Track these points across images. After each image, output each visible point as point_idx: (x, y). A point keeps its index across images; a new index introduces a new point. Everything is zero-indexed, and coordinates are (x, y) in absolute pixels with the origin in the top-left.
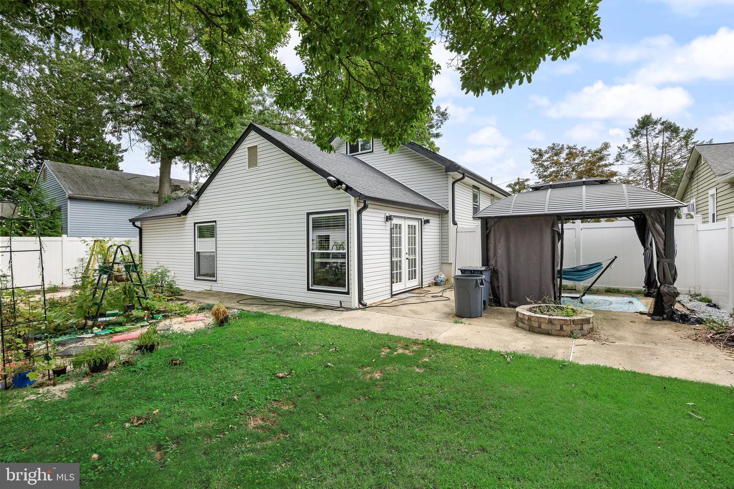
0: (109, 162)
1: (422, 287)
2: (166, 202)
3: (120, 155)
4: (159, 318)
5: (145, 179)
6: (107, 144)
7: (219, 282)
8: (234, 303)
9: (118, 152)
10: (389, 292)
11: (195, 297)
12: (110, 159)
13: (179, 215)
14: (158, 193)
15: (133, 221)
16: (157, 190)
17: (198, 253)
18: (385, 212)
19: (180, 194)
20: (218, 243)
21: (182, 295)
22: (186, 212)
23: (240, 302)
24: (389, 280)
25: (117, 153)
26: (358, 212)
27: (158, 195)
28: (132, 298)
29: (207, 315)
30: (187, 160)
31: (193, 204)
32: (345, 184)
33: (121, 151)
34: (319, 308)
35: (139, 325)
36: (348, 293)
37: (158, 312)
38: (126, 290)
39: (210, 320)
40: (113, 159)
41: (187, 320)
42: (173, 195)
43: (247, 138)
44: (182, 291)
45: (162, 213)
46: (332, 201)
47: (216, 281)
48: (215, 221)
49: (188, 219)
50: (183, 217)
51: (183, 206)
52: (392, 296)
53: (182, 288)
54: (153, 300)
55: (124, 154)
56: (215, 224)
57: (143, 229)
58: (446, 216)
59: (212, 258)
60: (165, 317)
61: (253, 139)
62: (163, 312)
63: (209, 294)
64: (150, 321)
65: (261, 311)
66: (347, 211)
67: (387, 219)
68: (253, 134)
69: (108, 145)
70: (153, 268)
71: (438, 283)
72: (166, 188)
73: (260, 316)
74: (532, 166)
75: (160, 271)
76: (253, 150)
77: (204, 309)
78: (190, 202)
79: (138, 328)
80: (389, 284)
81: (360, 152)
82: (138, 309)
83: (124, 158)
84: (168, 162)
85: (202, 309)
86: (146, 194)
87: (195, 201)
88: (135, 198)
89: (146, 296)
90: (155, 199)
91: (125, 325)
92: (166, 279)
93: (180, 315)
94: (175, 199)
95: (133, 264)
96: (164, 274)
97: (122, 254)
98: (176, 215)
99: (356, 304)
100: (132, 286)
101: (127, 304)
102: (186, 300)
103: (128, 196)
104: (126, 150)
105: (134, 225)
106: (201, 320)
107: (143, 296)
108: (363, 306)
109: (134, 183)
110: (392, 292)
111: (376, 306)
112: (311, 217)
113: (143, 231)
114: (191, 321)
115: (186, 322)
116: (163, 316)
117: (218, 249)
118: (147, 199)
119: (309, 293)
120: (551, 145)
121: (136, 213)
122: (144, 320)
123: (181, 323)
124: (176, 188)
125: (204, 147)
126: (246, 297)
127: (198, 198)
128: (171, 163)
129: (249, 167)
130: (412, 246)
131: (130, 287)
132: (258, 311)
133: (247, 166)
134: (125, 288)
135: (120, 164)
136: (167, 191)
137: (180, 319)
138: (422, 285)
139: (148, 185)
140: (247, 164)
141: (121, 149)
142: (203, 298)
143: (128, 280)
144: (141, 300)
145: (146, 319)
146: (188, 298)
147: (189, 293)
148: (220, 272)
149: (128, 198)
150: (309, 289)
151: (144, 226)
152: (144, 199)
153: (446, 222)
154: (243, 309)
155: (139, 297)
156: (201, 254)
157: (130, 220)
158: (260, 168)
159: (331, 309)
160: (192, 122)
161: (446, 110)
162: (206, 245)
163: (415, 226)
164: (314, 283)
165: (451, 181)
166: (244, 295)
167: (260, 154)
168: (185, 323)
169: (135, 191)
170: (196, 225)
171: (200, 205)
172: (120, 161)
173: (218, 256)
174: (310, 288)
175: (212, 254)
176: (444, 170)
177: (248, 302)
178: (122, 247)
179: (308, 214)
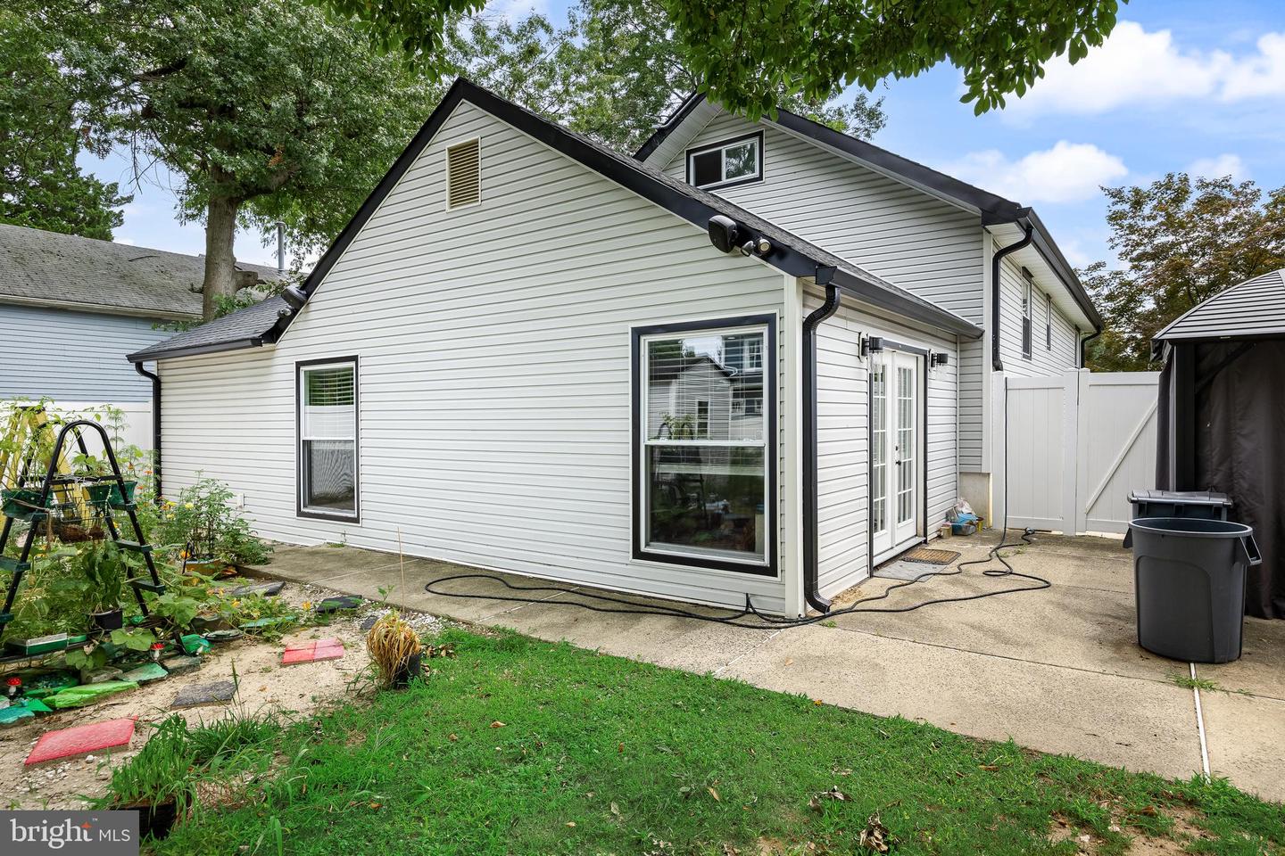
0: (89, 224)
1: (925, 542)
2: (222, 314)
3: (116, 210)
4: (200, 650)
5: (172, 261)
6: (85, 183)
7: (364, 523)
8: (416, 590)
9: (109, 202)
10: (865, 560)
11: (303, 568)
12: (92, 219)
13: (256, 342)
14: (201, 291)
15: (137, 360)
16: (198, 286)
17: (308, 444)
18: (858, 328)
19: (256, 293)
20: (362, 416)
21: (265, 561)
22: (274, 334)
23: (433, 588)
24: (865, 526)
25: (109, 206)
26: (804, 324)
27: (201, 296)
28: (113, 593)
29: (345, 636)
30: (273, 210)
31: (295, 312)
32: (765, 237)
33: (118, 200)
34: (687, 614)
35: (132, 679)
36: (771, 570)
37: (198, 626)
38: (92, 566)
39: (360, 660)
40: (100, 217)
41: (287, 657)
42: (240, 296)
43: (447, 123)
44: (263, 548)
45: (212, 339)
46: (718, 291)
47: (356, 520)
48: (354, 358)
49: (278, 353)
50: (266, 346)
51: (268, 320)
52: (873, 569)
53: (266, 537)
54: (182, 594)
55: (126, 207)
56: (352, 364)
57: (163, 379)
58: (977, 345)
59: (347, 458)
60: (220, 644)
61: (467, 123)
62: (214, 625)
63: (340, 557)
64: (171, 664)
65: (509, 624)
66: (769, 320)
67: (864, 347)
68: (465, 108)
69: (87, 184)
70: (185, 486)
71: (960, 527)
72: (222, 278)
73: (513, 644)
74: (1110, 231)
75: (204, 494)
76: (464, 157)
77: (332, 611)
78: (286, 307)
79: (129, 691)
80: (865, 537)
81: (725, 180)
82: (133, 625)
83: (125, 217)
84: (227, 213)
85: (325, 614)
86: (172, 295)
87: (298, 304)
88: (147, 304)
89: (157, 582)
90: (195, 308)
91: (88, 682)
92: (223, 516)
93: (263, 636)
94: (245, 305)
95: (116, 482)
96: (215, 503)
97: (83, 450)
98: (249, 343)
99: (796, 604)
100: (112, 554)
101: (99, 610)
102: (278, 578)
103: (128, 299)
104: (129, 199)
105: (139, 367)
106: (331, 659)
107: (150, 583)
108: (821, 611)
109: (143, 268)
110: (871, 557)
111: (850, 610)
112: (645, 341)
113: (163, 386)
114: (300, 663)
115: (284, 665)
116: (212, 641)
117: (362, 434)
118: (175, 306)
119: (640, 565)
120: (1163, 179)
121: (144, 339)
122: (150, 661)
123: (267, 670)
124: (248, 277)
125: (317, 172)
126: (446, 571)
127: (308, 296)
128: (232, 226)
129: (454, 201)
130: (904, 427)
131: (105, 557)
132: (502, 623)
133: (447, 202)
134: (89, 557)
135: (115, 231)
136: (224, 286)
137: (261, 653)
138: (925, 535)
139: (178, 274)
140: (447, 195)
141: (118, 197)
142: (328, 573)
143: (98, 535)
144: (145, 594)
145: (157, 654)
146: (284, 573)
147: (286, 553)
148: (368, 496)
149: (128, 304)
150: (638, 554)
151: (165, 373)
152: (168, 307)
153: (976, 361)
154: (452, 615)
155: (137, 588)
156: (315, 447)
157: (130, 358)
158: (486, 205)
159: (722, 621)
160: (287, 104)
161: (879, 104)
162: (327, 424)
163: (910, 371)
164: (654, 536)
165: (989, 252)
166: (438, 562)
167: (486, 165)
168: (279, 671)
169: (146, 288)
170: (303, 369)
171: (312, 315)
172: (115, 225)
173: (363, 452)
174: (643, 548)
175: (348, 447)
176: (979, 221)
177: (457, 586)
178: (82, 428)
179: (638, 333)
